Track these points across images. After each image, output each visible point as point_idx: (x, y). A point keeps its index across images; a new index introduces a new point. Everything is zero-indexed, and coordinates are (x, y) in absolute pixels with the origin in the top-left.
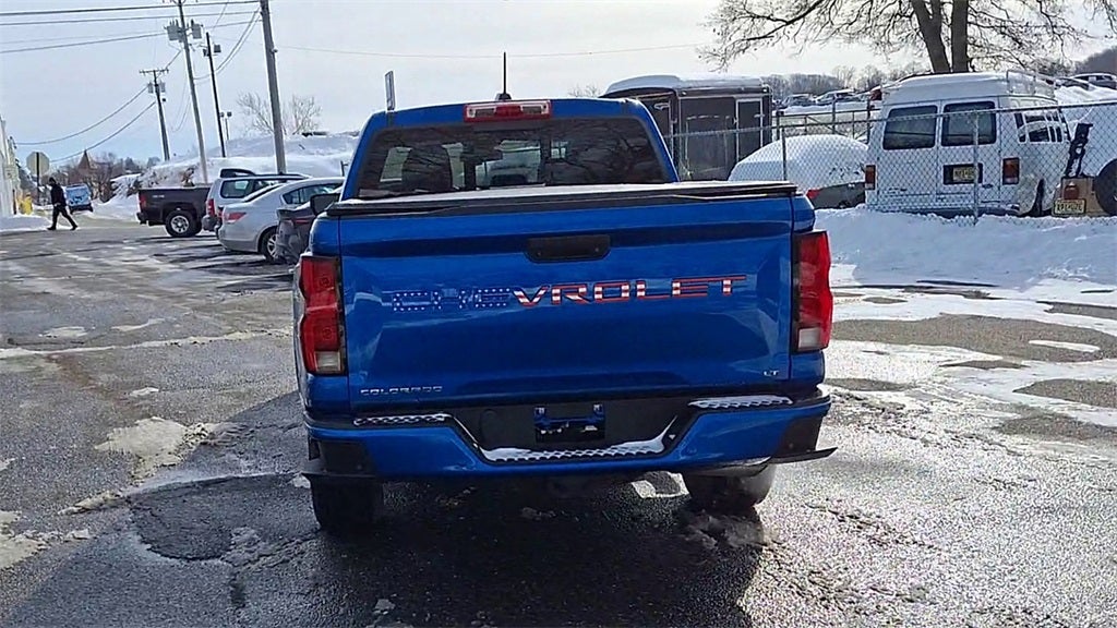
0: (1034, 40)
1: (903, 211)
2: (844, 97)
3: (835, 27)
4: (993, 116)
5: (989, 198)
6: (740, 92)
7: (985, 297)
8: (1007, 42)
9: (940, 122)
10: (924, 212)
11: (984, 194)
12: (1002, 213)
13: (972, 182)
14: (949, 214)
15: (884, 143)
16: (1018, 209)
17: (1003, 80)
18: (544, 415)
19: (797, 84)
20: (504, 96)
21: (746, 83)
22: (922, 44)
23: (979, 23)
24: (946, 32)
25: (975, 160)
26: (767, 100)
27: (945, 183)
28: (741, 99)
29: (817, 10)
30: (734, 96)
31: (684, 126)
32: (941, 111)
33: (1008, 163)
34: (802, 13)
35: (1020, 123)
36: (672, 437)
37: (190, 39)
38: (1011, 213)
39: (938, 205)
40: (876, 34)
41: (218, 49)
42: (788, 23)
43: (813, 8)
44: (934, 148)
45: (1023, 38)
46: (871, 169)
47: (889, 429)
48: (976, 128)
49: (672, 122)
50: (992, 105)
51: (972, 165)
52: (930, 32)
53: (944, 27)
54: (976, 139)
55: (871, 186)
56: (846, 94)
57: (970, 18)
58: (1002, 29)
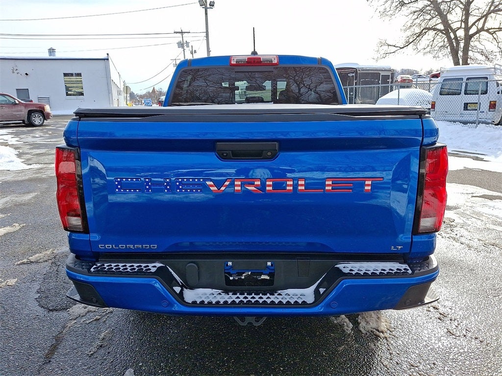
0: (494, 57)
1: (446, 120)
2: (420, 76)
3: (418, 51)
4: (487, 83)
5: (483, 117)
6: (382, 71)
7: (482, 160)
8: (483, 58)
9: (464, 85)
10: (455, 122)
11: (481, 115)
12: (488, 123)
13: (476, 110)
14: (465, 123)
15: (440, 93)
16: (494, 122)
17: (493, 68)
18: (231, 267)
19: (402, 72)
20: (254, 53)
21: (385, 67)
22: (451, 58)
23: (473, 50)
24: (460, 54)
25: (479, 101)
26: (393, 74)
27: (464, 110)
28: (382, 73)
29: (413, 43)
30: (380, 72)
31: (359, 83)
32: (465, 80)
33: (492, 103)
34: (407, 44)
35: (498, 86)
36: (322, 290)
37: (185, 47)
38: (492, 124)
39: (461, 119)
40: (434, 54)
41: (195, 52)
42: (401, 48)
43: (411, 43)
44: (461, 95)
45: (490, 57)
46: (434, 103)
47: (448, 235)
48: (481, 88)
49: (355, 81)
50: (487, 78)
51: (477, 103)
52: (454, 53)
53: (460, 52)
54: (480, 92)
55: (433, 109)
56: (420, 75)
57: (470, 49)
58: (482, 53)
